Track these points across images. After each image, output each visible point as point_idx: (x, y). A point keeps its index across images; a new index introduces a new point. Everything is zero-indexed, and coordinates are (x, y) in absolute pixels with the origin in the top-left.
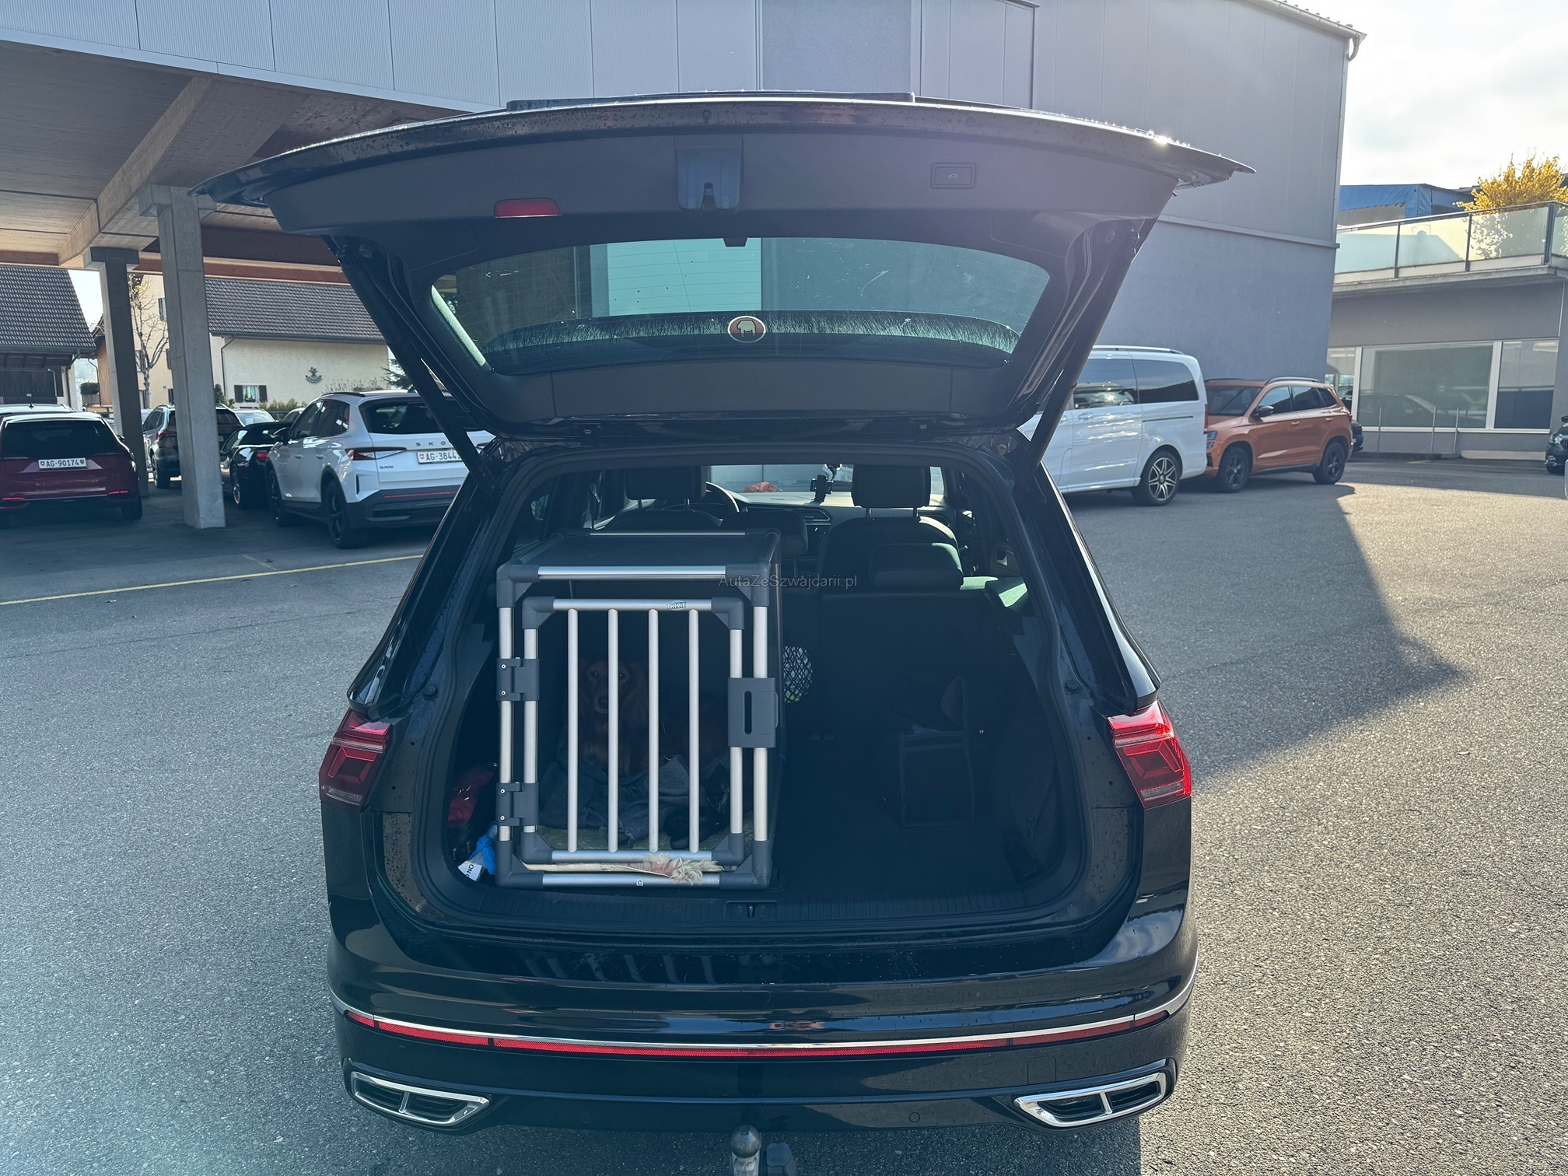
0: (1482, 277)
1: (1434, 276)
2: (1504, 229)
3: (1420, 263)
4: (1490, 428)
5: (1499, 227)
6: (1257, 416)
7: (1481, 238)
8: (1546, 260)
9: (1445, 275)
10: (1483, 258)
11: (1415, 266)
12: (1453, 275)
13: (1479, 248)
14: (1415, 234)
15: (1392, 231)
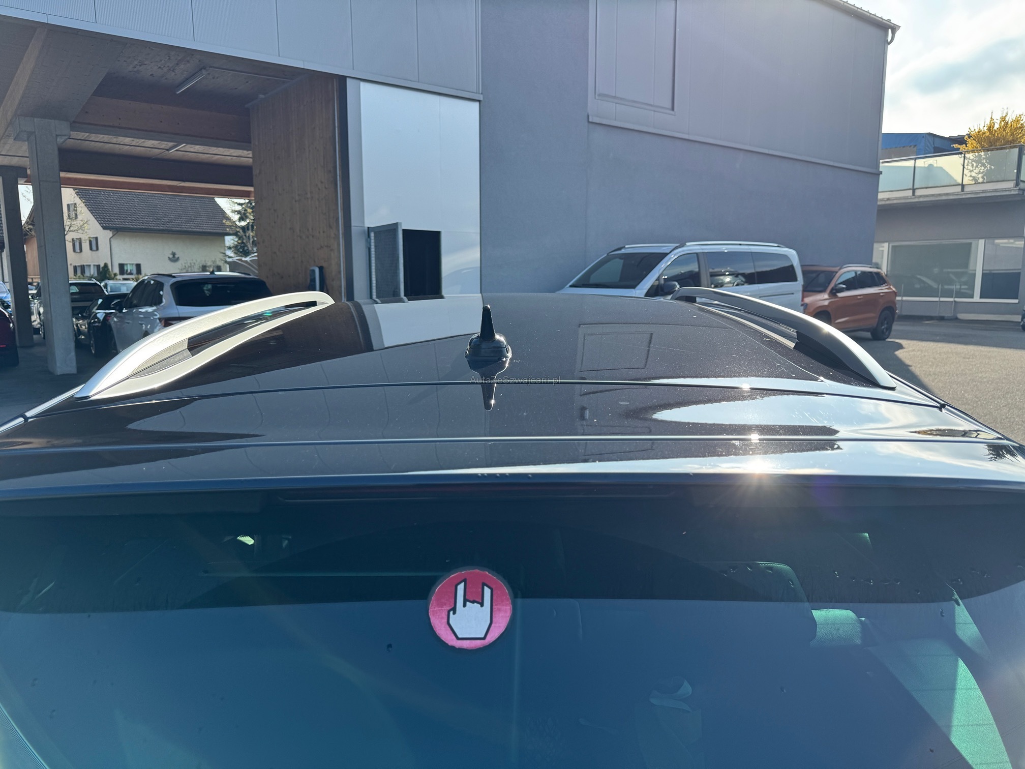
0: (973, 196)
1: (940, 195)
2: (987, 163)
3: (930, 186)
4: (977, 298)
5: (984, 161)
6: (834, 293)
7: (971, 169)
8: (1017, 184)
9: (947, 194)
10: (973, 182)
11: (926, 188)
12: (953, 194)
13: (971, 176)
14: (926, 166)
15: (910, 163)
